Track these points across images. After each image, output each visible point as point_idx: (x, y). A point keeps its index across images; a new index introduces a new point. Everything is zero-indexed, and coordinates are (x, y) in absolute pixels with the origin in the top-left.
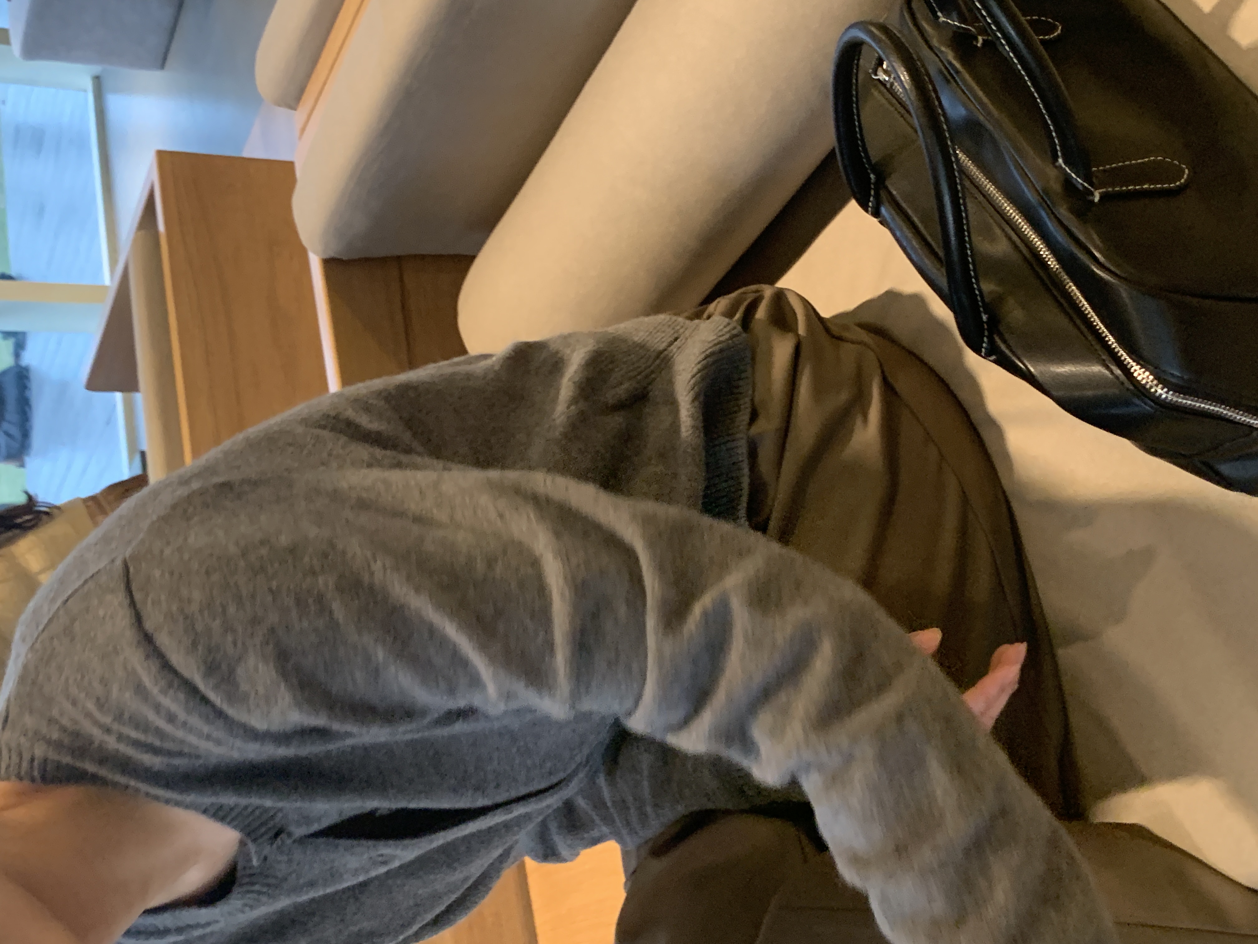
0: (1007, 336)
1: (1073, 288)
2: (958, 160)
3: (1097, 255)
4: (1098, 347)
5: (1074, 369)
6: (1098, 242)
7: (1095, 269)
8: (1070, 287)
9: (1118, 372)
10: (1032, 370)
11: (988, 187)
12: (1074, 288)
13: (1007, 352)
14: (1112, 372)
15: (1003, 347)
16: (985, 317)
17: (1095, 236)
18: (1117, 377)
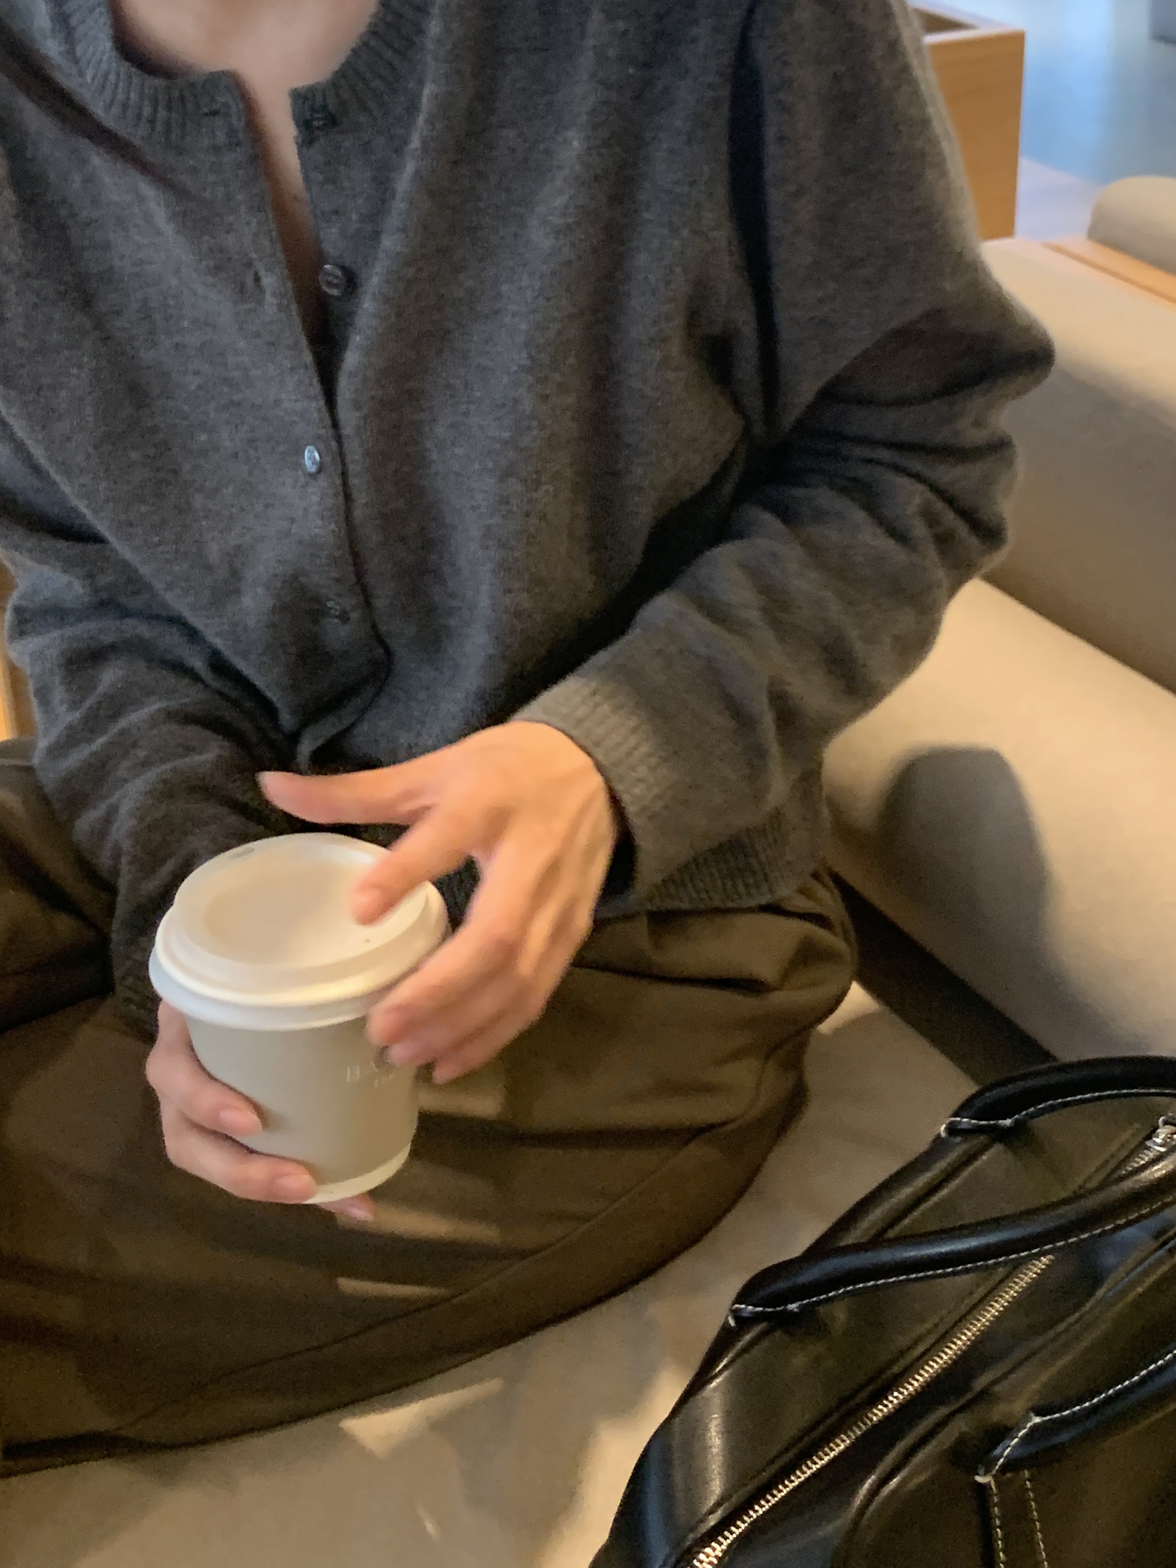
0: (765, 1343)
1: (841, 1445)
2: (1037, 1256)
3: (895, 1481)
4: (751, 1487)
5: (715, 1450)
6: (912, 1485)
7: (870, 1481)
8: (843, 1441)
9: (712, 1521)
10: (714, 1384)
11: (996, 1305)
12: (842, 1447)
13: (740, 1345)
14: (712, 1512)
15: (748, 1337)
16: (793, 1307)
17: (922, 1478)
18: (702, 1521)
